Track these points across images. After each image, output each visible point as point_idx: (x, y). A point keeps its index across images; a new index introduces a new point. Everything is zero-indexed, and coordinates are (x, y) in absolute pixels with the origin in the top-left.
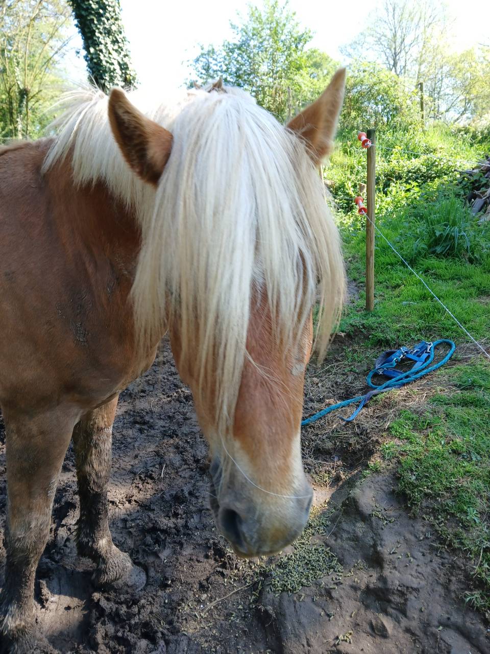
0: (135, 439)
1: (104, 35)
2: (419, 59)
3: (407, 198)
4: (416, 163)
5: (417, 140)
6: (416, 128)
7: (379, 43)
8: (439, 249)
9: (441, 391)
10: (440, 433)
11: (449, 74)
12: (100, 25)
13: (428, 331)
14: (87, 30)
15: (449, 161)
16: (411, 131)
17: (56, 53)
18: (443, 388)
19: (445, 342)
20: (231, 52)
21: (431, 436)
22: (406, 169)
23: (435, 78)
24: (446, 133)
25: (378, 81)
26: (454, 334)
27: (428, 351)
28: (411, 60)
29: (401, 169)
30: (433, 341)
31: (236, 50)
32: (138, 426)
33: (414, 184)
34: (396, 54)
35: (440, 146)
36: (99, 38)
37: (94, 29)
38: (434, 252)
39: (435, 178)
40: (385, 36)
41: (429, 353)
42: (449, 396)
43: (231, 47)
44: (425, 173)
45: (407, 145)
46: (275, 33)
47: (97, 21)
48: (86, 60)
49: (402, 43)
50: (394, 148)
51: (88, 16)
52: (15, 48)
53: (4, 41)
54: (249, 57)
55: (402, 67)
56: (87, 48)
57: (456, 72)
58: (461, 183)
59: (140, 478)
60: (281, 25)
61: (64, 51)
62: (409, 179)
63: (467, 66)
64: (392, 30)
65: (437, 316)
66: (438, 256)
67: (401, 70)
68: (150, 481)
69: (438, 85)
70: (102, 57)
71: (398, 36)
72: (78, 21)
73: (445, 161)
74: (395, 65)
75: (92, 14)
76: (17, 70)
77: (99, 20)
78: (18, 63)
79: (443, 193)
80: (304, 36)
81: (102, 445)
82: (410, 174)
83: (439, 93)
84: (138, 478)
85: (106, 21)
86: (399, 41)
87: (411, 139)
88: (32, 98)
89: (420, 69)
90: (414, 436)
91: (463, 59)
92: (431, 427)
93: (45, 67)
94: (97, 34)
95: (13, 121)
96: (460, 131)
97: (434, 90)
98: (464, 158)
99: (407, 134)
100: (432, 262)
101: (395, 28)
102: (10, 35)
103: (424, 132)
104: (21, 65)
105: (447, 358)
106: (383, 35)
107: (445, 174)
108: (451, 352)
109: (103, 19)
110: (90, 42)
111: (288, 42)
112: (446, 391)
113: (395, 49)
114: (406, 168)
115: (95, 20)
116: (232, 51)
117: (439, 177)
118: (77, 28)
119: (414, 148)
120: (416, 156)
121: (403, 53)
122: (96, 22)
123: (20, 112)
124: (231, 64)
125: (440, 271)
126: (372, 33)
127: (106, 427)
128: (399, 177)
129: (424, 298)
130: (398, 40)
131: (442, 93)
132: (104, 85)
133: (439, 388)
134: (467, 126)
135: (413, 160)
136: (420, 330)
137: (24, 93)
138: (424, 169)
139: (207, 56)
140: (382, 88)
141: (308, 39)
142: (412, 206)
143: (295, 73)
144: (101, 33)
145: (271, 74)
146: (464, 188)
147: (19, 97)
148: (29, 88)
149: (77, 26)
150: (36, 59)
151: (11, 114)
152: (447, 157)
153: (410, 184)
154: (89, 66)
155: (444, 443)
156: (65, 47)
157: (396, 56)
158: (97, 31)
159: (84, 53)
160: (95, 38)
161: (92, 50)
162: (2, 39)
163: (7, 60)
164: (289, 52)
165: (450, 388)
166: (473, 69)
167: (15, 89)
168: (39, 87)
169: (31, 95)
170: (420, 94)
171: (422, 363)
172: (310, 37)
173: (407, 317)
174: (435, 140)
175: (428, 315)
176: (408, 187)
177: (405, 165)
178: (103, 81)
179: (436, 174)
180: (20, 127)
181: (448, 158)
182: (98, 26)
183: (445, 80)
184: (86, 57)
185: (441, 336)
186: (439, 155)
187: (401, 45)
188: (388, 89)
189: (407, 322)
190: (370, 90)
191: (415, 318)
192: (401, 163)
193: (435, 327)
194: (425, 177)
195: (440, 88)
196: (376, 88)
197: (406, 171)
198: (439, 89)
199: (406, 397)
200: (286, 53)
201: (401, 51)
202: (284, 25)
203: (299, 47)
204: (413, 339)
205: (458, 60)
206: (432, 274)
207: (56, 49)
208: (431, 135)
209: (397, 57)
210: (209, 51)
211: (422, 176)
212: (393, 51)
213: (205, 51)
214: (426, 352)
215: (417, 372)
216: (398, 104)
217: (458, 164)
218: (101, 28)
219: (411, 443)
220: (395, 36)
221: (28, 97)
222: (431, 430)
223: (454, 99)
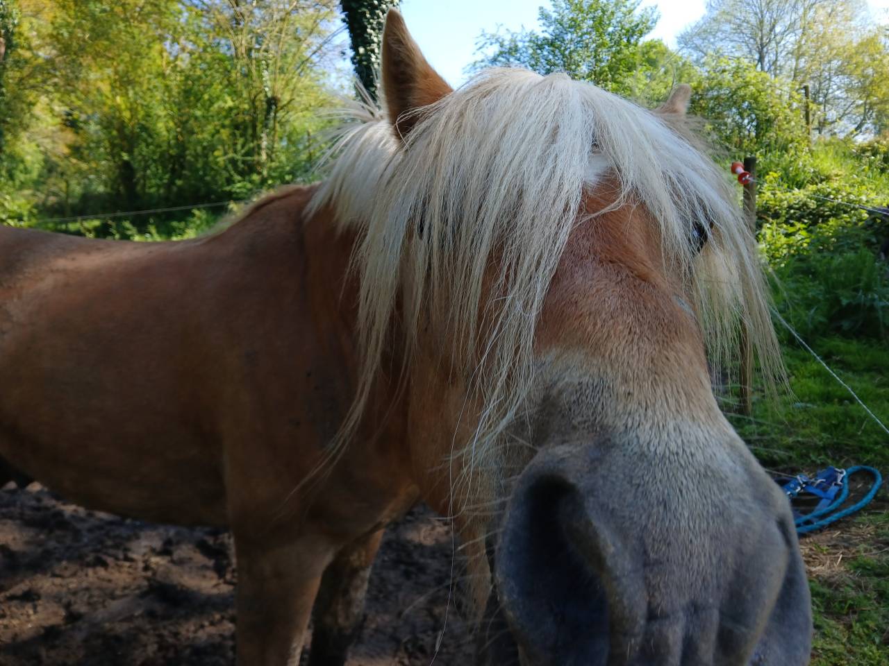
0: (398, 587)
1: (377, 31)
2: (796, 51)
3: (790, 246)
4: (799, 195)
5: (801, 163)
6: (799, 147)
7: (739, 31)
8: (846, 325)
9: (866, 551)
10: (871, 624)
11: (840, 71)
12: (373, 19)
13: (838, 451)
14: (356, 26)
15: (850, 193)
16: (792, 152)
17: (315, 53)
18: (869, 547)
19: (864, 470)
20: (540, 49)
21: (857, 627)
22: (785, 204)
23: (820, 76)
24: (844, 153)
25: (743, 84)
26: (879, 459)
27: (839, 482)
28: (784, 53)
29: (778, 203)
30: (846, 468)
31: (547, 47)
32: (402, 567)
33: (799, 225)
34: (762, 46)
35: (835, 172)
36: (371, 35)
37: (366, 23)
38: (838, 329)
39: (829, 216)
40: (748, 22)
41: (840, 485)
42: (879, 561)
43: (539, 43)
44: (814, 209)
45: (785, 170)
46: (599, 25)
47: (370, 14)
48: (353, 63)
49: (771, 30)
50: (768, 174)
51: (359, 8)
52: (264, 47)
53: (252, 38)
54: (564, 55)
55: (771, 63)
56: (355, 47)
57: (852, 67)
58: (871, 226)
59: (406, 649)
60: (609, 13)
61: (325, 51)
62: (791, 217)
63: (867, 59)
64: (756, 14)
65: (850, 429)
66: (846, 335)
67: (770, 66)
68: (419, 655)
69: (825, 85)
70: (373, 59)
71: (766, 22)
72: (346, 15)
73: (844, 194)
74: (761, 60)
75: (364, 6)
76: (265, 73)
77: (373, 14)
78: (268, 65)
79: (844, 240)
80: (640, 26)
81: (353, 594)
82: (792, 211)
83: (825, 96)
84: (402, 648)
85: (381, 14)
86: (767, 28)
87: (791, 162)
88: (282, 108)
89: (797, 64)
90: (828, 625)
91: (861, 50)
92: (854, 612)
93: (300, 70)
94: (369, 31)
95: (255, 136)
96: (864, 151)
97: (818, 92)
98: (871, 189)
99: (786, 156)
100: (837, 343)
101: (762, 12)
102: (259, 31)
103: (811, 151)
104: (271, 68)
105: (870, 496)
106: (744, 21)
107: (845, 212)
108: (876, 487)
109: (377, 11)
110: (359, 40)
111: (618, 36)
112: (874, 551)
113: (761, 39)
114: (785, 202)
115: (368, 12)
116: (541, 47)
117: (835, 216)
118: (344, 24)
119: (797, 175)
120: (800, 186)
121: (773, 44)
122: (368, 16)
123: (266, 126)
124: (539, 64)
125: (850, 358)
126: (729, 18)
127: (363, 568)
128: (776, 215)
129: (827, 398)
130: (765, 27)
131: (830, 96)
132: (374, 92)
133: (862, 546)
134: (876, 145)
135: (796, 191)
136: (824, 448)
137: (272, 102)
138: (812, 204)
139: (507, 56)
140: (749, 94)
141: (645, 30)
142: (797, 257)
143: (625, 74)
144: (373, 29)
145: (593, 77)
146: (876, 233)
147: (265, 106)
148: (279, 96)
149: (344, 21)
150: (289, 60)
151: (254, 127)
152: (848, 187)
153: (792, 225)
154: (356, 70)
155: (880, 642)
156: (326, 46)
157: (762, 48)
158: (369, 26)
159: (351, 53)
160: (366, 35)
161: (361, 50)
162: (250, 36)
163: (254, 62)
164: (618, 48)
165: (879, 548)
166: (876, 62)
167: (261, 96)
168: (292, 95)
169: (280, 105)
170: (804, 100)
171: (829, 501)
172: (647, 29)
173: (804, 428)
174: (828, 165)
175: (836, 426)
176: (791, 230)
177: (784, 198)
178: (373, 89)
179: (831, 211)
180: (264, 144)
181: (849, 189)
182: (371, 21)
183: (834, 79)
184: (353, 59)
185: (858, 461)
186: (835, 185)
187: (770, 34)
188: (757, 94)
189: (803, 436)
190: (732, 96)
191: (815, 429)
192: (779, 194)
193: (847, 445)
194: (814, 215)
195: (827, 90)
196: (742, 93)
197: (786, 206)
198: (825, 91)
199: (810, 556)
200: (614, 49)
201: (770, 41)
202: (613, 13)
203: (632, 41)
204: (813, 462)
205: (853, 51)
206: (837, 362)
207: (314, 48)
208: (822, 156)
209: (765, 50)
210: (510, 49)
211: (810, 213)
212: (759, 42)
213: (506, 49)
214: (836, 484)
215: (823, 517)
216: (772, 114)
217: (864, 198)
218: (375, 23)
219: (824, 635)
220: (761, 22)
221: (276, 107)
222: (856, 617)
223: (849, 104)
